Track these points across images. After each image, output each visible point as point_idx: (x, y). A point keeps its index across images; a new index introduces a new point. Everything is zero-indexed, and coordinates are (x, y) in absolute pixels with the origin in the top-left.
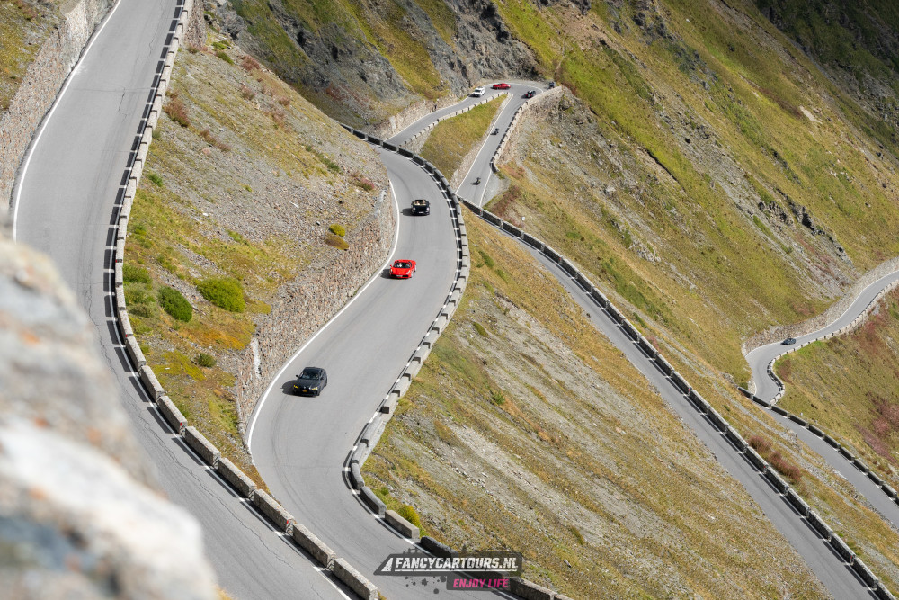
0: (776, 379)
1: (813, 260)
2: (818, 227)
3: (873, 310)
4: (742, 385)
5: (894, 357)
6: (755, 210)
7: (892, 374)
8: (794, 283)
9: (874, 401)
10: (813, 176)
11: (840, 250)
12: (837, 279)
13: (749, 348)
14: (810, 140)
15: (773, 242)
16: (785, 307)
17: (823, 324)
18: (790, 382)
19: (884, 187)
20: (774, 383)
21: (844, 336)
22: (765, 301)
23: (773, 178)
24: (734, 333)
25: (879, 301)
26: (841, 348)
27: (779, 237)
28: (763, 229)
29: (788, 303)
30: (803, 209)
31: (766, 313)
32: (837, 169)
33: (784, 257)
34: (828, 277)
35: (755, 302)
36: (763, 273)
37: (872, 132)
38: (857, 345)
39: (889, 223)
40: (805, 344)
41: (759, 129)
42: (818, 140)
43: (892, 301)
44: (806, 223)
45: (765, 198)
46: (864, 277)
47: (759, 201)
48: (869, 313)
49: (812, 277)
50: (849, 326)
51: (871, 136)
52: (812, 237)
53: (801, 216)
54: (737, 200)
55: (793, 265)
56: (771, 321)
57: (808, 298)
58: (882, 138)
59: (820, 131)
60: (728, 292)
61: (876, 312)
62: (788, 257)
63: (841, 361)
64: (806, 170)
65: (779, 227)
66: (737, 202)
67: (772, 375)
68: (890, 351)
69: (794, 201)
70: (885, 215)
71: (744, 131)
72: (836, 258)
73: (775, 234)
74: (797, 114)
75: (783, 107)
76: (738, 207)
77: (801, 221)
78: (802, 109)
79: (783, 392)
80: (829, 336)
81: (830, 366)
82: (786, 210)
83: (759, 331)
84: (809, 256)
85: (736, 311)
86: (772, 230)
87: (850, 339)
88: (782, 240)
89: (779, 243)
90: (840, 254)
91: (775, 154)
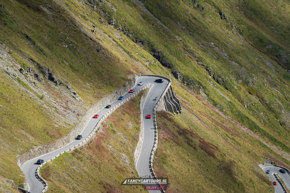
0: (41, 180)
1: (58, 102)
2: (59, 80)
3: (98, 129)
4: (20, 186)
5: (114, 158)
6: (17, 74)
7: (115, 169)
8: (48, 117)
9: (105, 187)
10: (52, 49)
11: (74, 94)
12: (74, 112)
13: (22, 162)
14: (48, 26)
15: (31, 93)
16: (43, 134)
17: (68, 142)
18: (50, 180)
19: (98, 51)
20: (40, 183)
21: (82, 148)
22: (30, 131)
23: (28, 52)
24: (12, 153)
25: (102, 124)
26: (80, 155)
27: (34, 89)
28: (24, 85)
29: (44, 131)
30: (49, 70)
31: (31, 138)
32: (67, 43)
33: (39, 102)
34: (68, 111)
35: (23, 132)
36: (27, 113)
37: (87, 17)
38: (91, 153)
39: (103, 74)
40: (58, 156)
41: (15, 22)
42: (53, 25)
43: (110, 122)
44: (51, 79)
45: (23, 65)
46: (91, 109)
47: (20, 68)
48: (96, 132)
49: (58, 113)
50: (84, 141)
51: (87, 20)
52: (56, 87)
53: (48, 75)
54: (5, 68)
55: (45, 106)
56: (35, 143)
57: (57, 126)
58: (94, 21)
59: (54, 20)
60: (5, 128)
61: (101, 131)
62: (42, 101)
63: (81, 164)
64: (48, 46)
65: (34, 83)
66: (6, 69)
67: (38, 178)
68: (112, 154)
69: (42, 65)
70: (101, 69)
71: (6, 24)
72: (72, 99)
73: (32, 87)
74: (39, 10)
75: (29, 7)
76: (7, 73)
77: (47, 78)
78: (41, 7)
79: (46, 188)
80: (73, 149)
81: (74, 167)
82: (37, 72)
83: (28, 150)
84: (55, 99)
85: (11, 139)
86: (29, 85)
87: (86, 149)
88: (37, 91)
89: (35, 93)
90: (75, 96)
91: (27, 37)
